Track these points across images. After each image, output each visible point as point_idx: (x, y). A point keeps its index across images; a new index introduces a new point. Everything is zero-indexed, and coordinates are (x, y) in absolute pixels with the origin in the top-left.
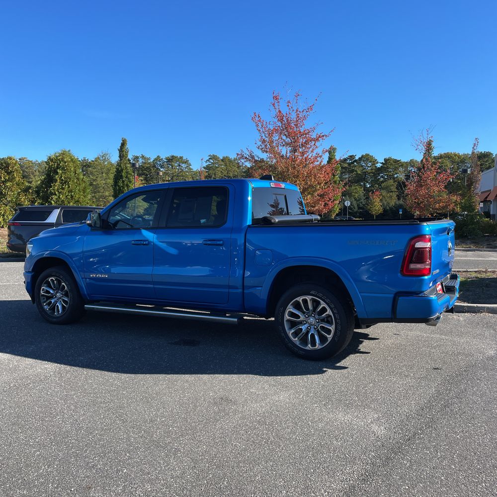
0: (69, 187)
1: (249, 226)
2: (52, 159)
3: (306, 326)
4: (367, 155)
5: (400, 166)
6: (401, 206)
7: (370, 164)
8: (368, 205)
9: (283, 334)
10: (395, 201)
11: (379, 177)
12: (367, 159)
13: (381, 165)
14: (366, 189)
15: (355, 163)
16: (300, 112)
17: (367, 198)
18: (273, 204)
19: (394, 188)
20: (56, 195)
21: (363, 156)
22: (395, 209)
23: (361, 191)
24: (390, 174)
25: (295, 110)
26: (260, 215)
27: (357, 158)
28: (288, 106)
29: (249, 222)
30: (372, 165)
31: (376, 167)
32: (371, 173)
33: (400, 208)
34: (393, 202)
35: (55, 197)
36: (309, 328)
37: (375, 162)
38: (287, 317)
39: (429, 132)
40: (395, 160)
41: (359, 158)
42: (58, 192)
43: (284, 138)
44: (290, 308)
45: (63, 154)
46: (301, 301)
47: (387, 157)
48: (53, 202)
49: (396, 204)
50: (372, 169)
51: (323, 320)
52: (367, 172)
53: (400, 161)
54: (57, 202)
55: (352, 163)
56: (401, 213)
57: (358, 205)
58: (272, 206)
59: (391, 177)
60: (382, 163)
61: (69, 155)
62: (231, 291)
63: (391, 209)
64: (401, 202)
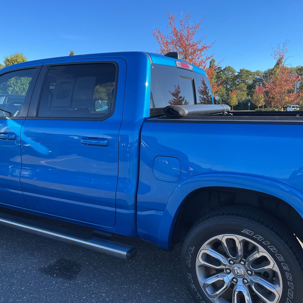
0: (21, 82)
1: (146, 120)
2: (9, 60)
3: (231, 276)
4: (229, 67)
5: (250, 75)
6: (249, 101)
7: (230, 73)
8: (228, 99)
9: (193, 286)
10: (245, 97)
11: (236, 82)
12: (229, 70)
13: (237, 73)
14: (227, 89)
15: (221, 72)
16: (190, 29)
17: (228, 95)
18: (174, 92)
19: (245, 89)
20: (12, 87)
21: (226, 68)
22: (245, 102)
23: (224, 90)
24: (243, 79)
25: (186, 28)
26: (163, 104)
27: (222, 69)
28: (181, 24)
29: (146, 114)
30: (232, 73)
31: (234, 75)
32: (231, 78)
33: (249, 102)
34: (244, 97)
35: (11, 89)
36: (235, 280)
37: (234, 71)
38: (200, 261)
39: (285, 45)
40: (247, 70)
41: (224, 69)
42: (14, 85)
43: (178, 48)
44: (206, 249)
45: (17, 56)
46: (224, 241)
47: (242, 69)
48: (9, 92)
49: (246, 99)
50: (232, 76)
51: (258, 274)
52: (229, 78)
53: (250, 71)
54: (12, 92)
55: (219, 72)
56: (249, 105)
57: (222, 99)
58: (174, 95)
59: (244, 82)
60: (239, 72)
61: (21, 58)
62: (118, 210)
63: (243, 102)
64: (249, 97)
